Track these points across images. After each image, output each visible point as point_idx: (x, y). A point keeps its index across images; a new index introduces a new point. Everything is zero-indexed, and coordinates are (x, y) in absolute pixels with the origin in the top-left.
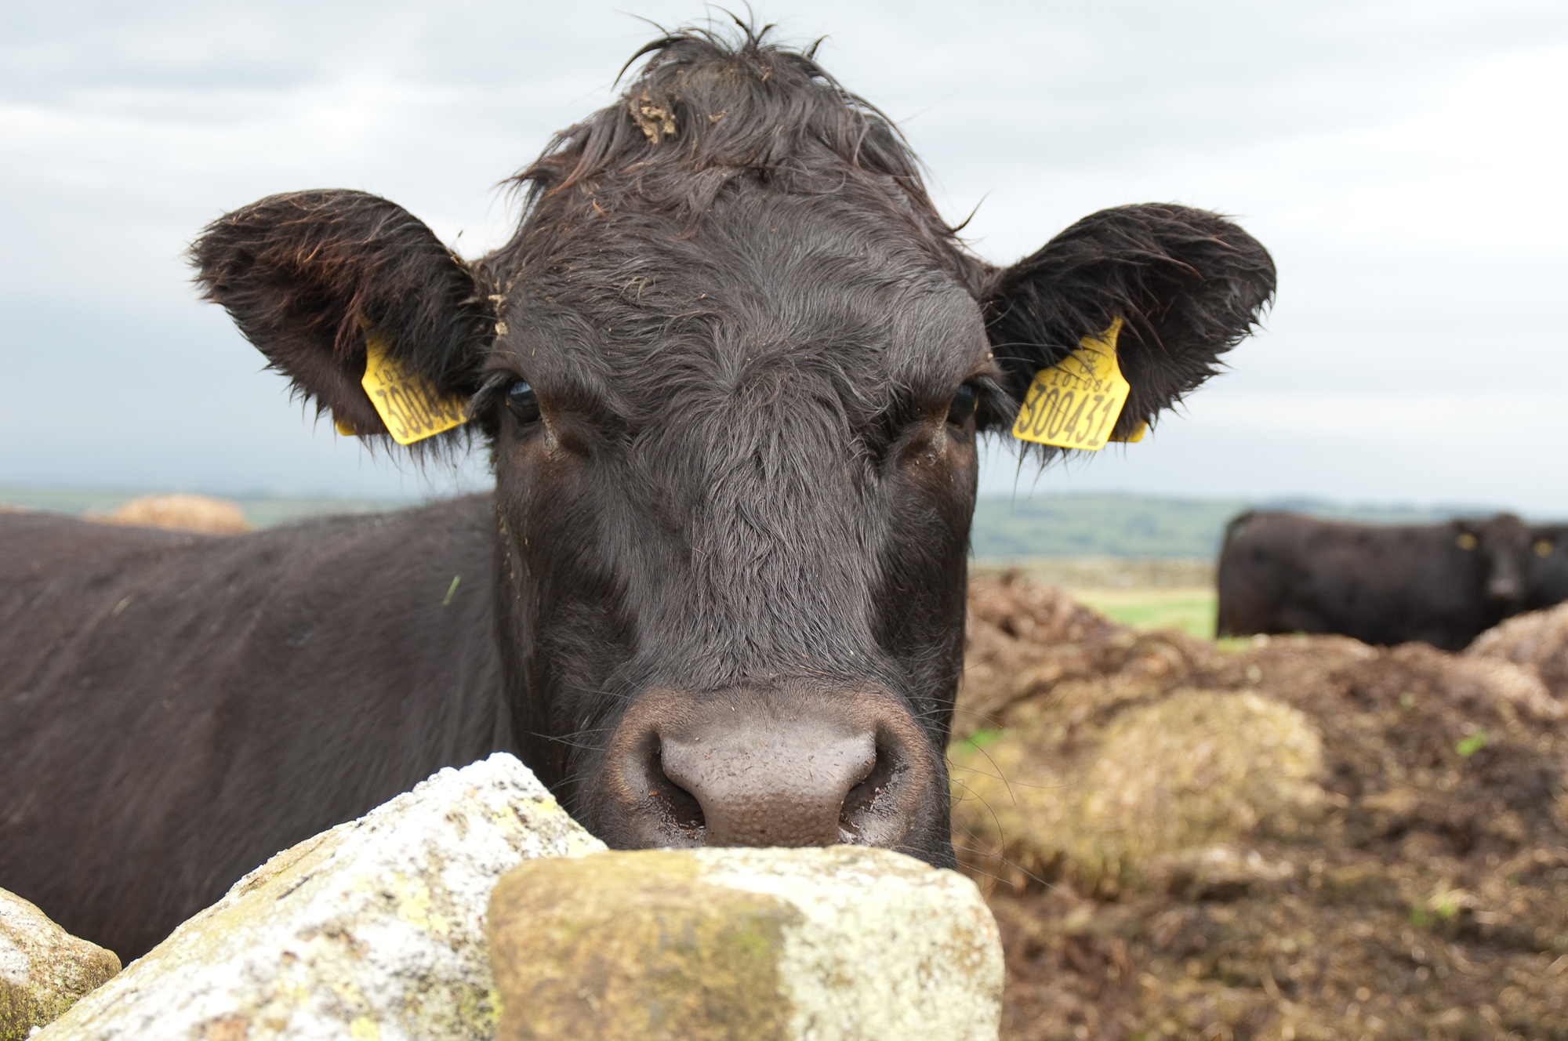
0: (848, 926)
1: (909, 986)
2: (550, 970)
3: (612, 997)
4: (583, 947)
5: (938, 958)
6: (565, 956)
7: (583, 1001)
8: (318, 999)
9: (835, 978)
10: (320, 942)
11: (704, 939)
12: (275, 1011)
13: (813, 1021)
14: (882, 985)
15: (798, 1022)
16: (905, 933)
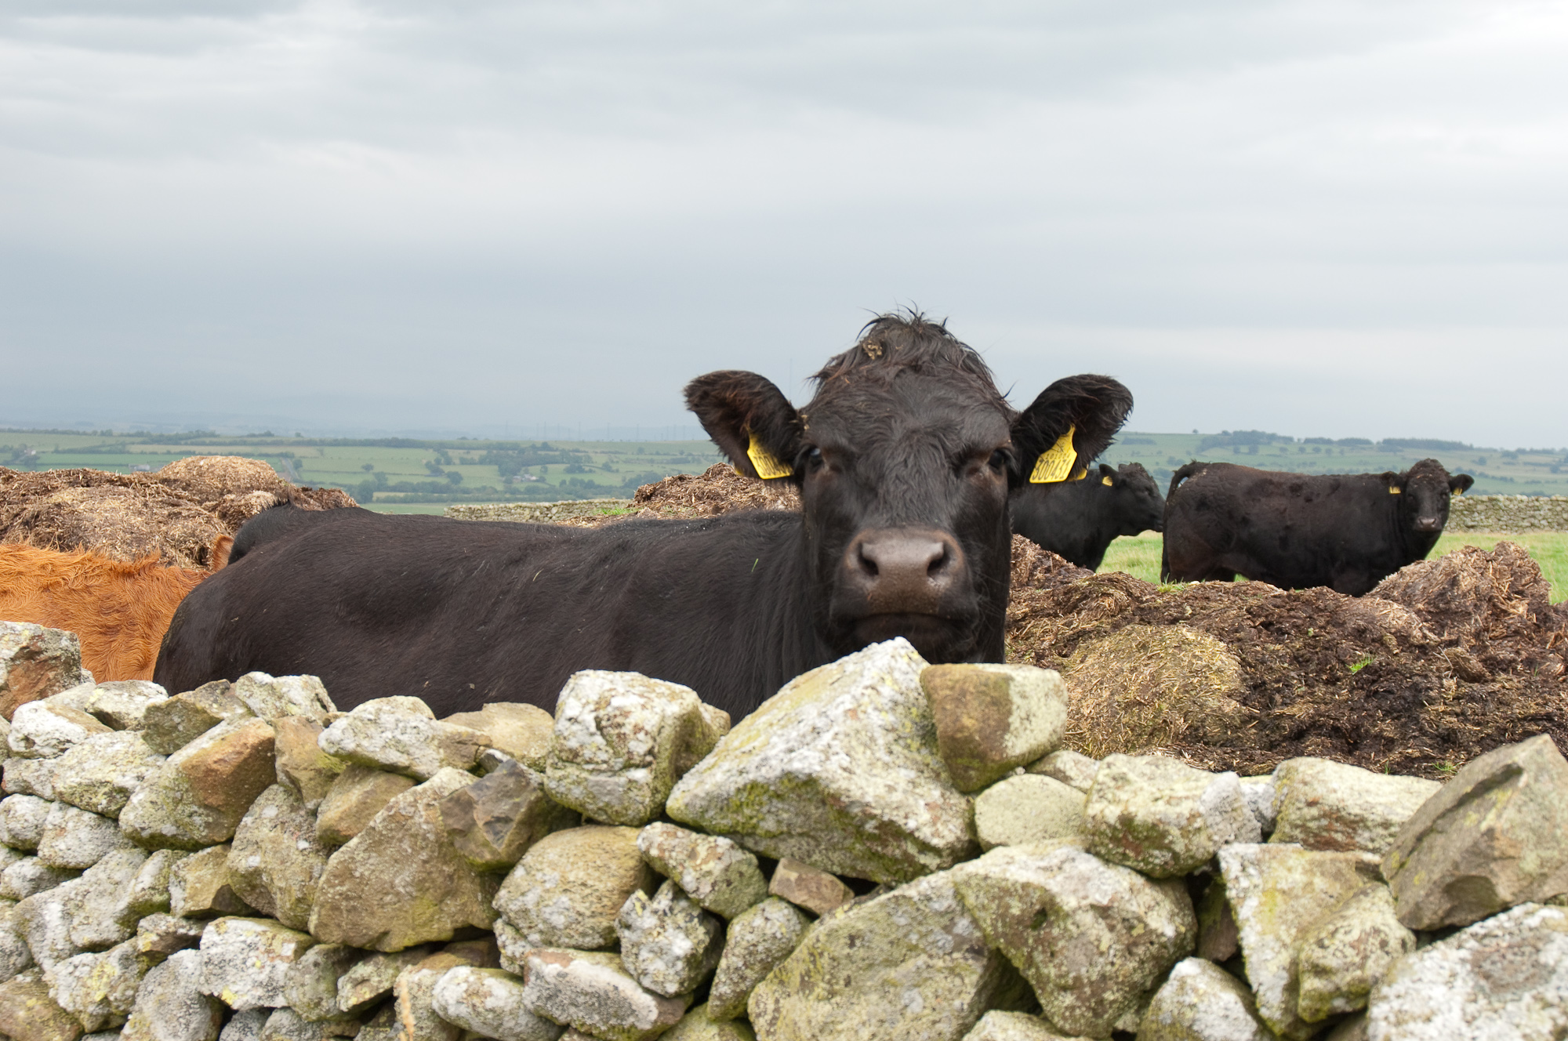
0: (1026, 682)
1: (1043, 700)
2: (948, 692)
3: (968, 697)
4: (958, 686)
5: (1051, 693)
6: (952, 688)
7: (960, 700)
8: (872, 706)
9: (1024, 696)
10: (869, 691)
11: (990, 683)
12: (863, 708)
13: (1018, 707)
14: (1035, 699)
15: (1014, 707)
16: (1041, 685)
